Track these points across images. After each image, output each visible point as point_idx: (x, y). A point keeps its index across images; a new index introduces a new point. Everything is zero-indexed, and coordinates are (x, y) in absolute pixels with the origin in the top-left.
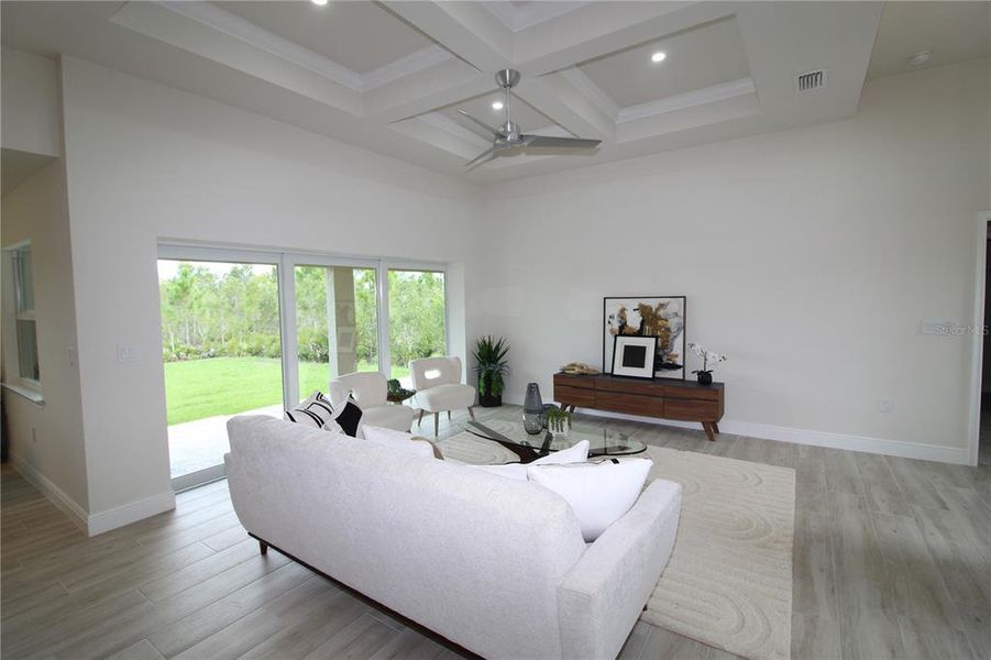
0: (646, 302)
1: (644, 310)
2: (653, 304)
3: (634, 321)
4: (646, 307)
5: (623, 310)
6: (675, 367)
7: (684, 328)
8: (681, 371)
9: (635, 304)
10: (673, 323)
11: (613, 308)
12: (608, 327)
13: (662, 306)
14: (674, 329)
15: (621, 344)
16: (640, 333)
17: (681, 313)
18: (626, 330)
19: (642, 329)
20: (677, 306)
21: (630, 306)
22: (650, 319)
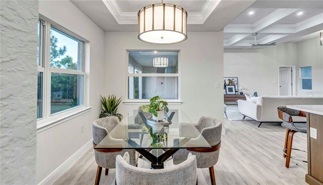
1: (229, 80)
2: (231, 79)
3: (227, 82)
5: (225, 80)
7: (238, 84)
10: (235, 83)
13: (233, 79)
14: (235, 84)
15: (227, 87)
16: (229, 85)
17: (237, 81)
18: (226, 84)
19: (229, 84)
20: (236, 79)
21: (227, 79)
22: (231, 82)
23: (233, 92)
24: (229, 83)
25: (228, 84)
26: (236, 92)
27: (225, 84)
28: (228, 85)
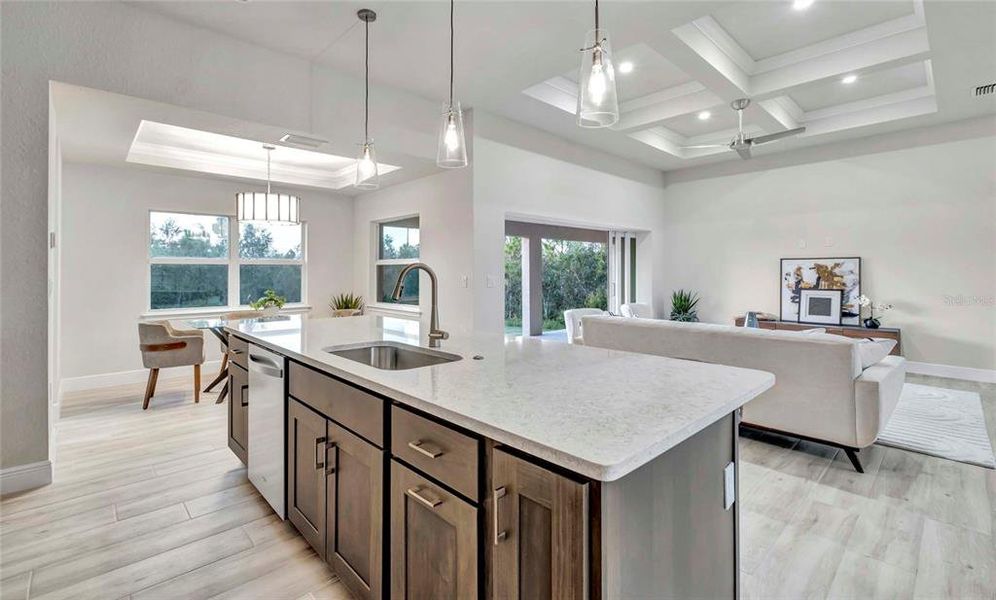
0: (821, 262)
1: (818, 268)
2: (830, 264)
3: (810, 277)
4: (821, 267)
5: (799, 269)
6: (853, 315)
7: (860, 283)
8: (857, 318)
9: (812, 263)
10: (849, 280)
11: (790, 267)
12: (785, 283)
13: (837, 265)
14: (849, 284)
15: (806, 296)
16: (816, 287)
17: (857, 272)
18: (802, 285)
19: (818, 284)
20: (852, 265)
21: (806, 265)
22: (826, 276)
23: (829, 315)
24: (819, 279)
25: (813, 282)
26: (844, 315)
27: (798, 283)
28: (810, 289)
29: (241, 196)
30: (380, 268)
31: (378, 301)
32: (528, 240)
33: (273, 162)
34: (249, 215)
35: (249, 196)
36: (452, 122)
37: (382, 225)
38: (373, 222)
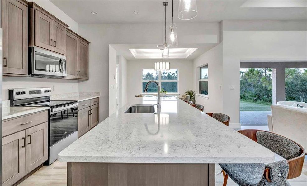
29: (156, 63)
30: (200, 82)
31: (199, 93)
32: (276, 70)
33: (170, 53)
34: (158, 68)
35: (158, 63)
36: (172, 31)
37: (201, 68)
38: (198, 67)
